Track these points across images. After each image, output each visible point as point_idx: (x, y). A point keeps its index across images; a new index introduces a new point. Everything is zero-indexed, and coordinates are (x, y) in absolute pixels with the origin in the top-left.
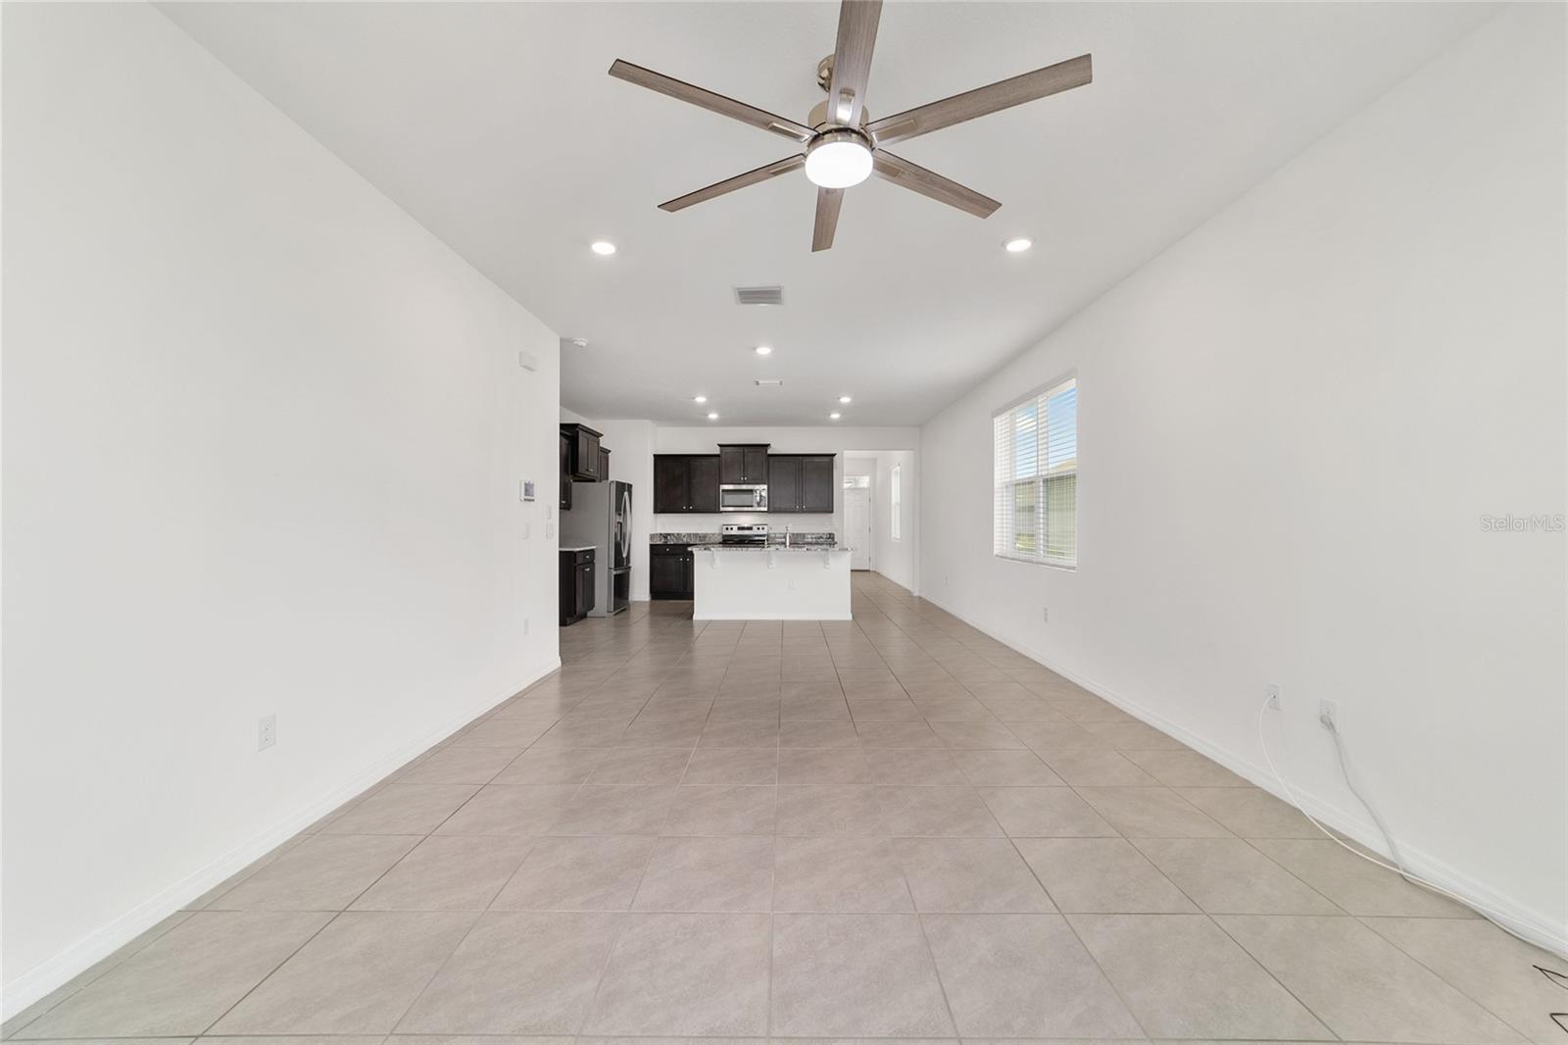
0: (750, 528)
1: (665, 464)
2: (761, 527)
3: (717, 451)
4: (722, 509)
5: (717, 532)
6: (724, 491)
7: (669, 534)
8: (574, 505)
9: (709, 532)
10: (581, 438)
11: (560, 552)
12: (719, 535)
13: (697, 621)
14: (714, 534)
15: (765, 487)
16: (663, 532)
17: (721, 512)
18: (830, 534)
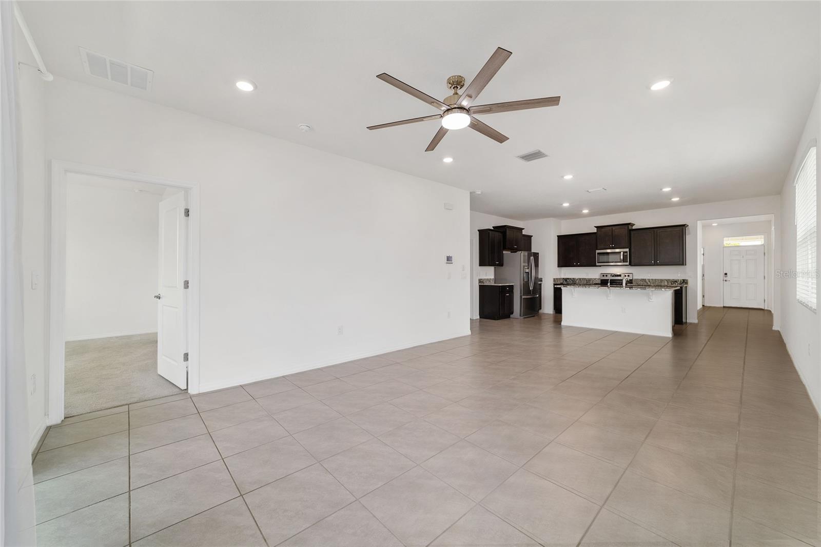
0: (620, 276)
1: (564, 241)
2: (627, 275)
3: (595, 230)
4: (597, 264)
5: (598, 278)
6: (598, 253)
7: (568, 279)
8: (504, 264)
9: (592, 278)
10: (507, 231)
11: (480, 285)
12: (599, 279)
13: (563, 326)
14: (595, 279)
15: (627, 250)
16: (564, 277)
17: (597, 266)
18: (684, 280)
